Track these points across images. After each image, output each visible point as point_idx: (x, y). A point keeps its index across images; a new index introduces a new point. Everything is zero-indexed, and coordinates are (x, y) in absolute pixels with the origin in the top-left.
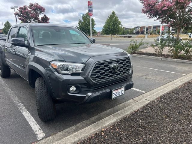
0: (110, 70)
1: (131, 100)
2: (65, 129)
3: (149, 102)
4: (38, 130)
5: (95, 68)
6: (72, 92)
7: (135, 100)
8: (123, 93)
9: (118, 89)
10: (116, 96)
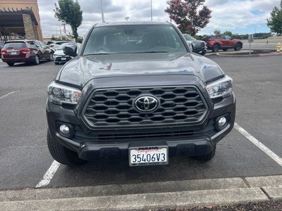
0: (131, 106)
1: (236, 179)
4: (50, 174)
5: (93, 99)
6: (63, 134)
7: (246, 182)
8: (166, 160)
9: (147, 149)
10: (142, 162)
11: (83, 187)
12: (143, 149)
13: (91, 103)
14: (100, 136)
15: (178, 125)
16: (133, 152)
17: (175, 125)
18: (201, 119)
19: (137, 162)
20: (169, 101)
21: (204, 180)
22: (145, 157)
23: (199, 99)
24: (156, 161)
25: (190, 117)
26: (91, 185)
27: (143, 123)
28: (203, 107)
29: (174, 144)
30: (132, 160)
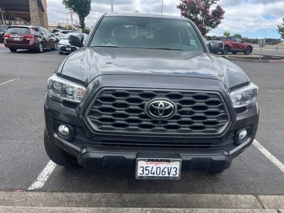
0: (144, 111)
4: (45, 175)
5: (99, 99)
6: (62, 135)
7: (259, 200)
8: (177, 175)
9: (157, 161)
10: (150, 175)
11: (80, 194)
12: (152, 161)
13: (96, 103)
14: (103, 141)
15: (196, 135)
16: (141, 164)
17: (192, 135)
18: (221, 131)
19: (144, 175)
20: (187, 108)
21: (214, 195)
22: (154, 170)
23: (222, 108)
24: (167, 175)
25: (209, 128)
26: (89, 191)
27: (155, 131)
28: (225, 117)
29: (188, 157)
30: (139, 172)
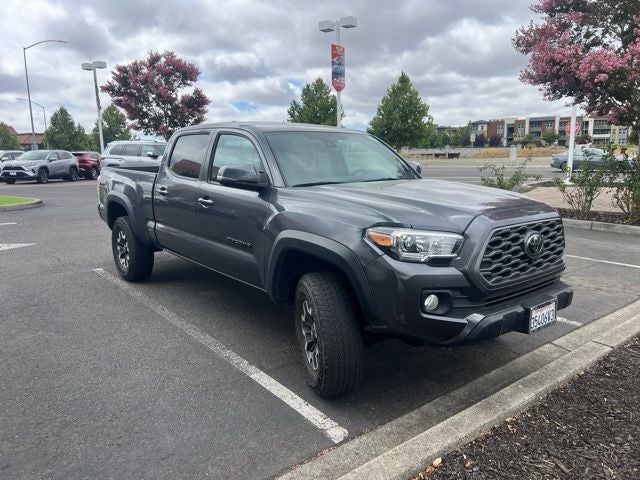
0: (523, 250)
1: (547, 346)
2: (394, 418)
3: (609, 349)
4: (320, 420)
7: (558, 346)
10: (537, 326)
12: (539, 307)
13: (488, 250)
16: (534, 314)
19: (534, 327)
20: (546, 239)
22: (540, 319)
24: (548, 321)
27: (528, 273)
30: (532, 325)
